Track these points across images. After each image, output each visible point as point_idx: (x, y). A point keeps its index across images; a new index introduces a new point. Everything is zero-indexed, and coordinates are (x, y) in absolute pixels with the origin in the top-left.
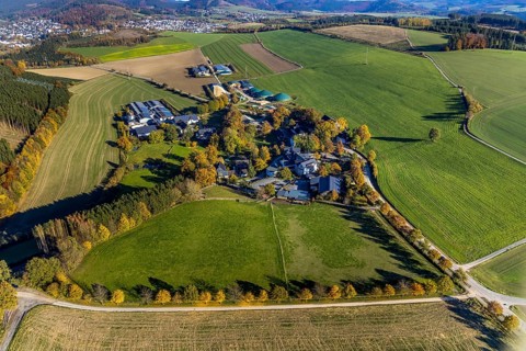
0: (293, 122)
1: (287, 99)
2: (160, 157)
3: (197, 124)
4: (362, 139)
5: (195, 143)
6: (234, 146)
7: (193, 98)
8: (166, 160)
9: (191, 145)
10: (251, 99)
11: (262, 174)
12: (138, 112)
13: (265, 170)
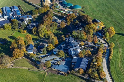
0: (77, 22)
1: (79, 8)
2: (6, 37)
3: (30, 20)
4: (110, 35)
5: (25, 31)
6: (43, 34)
7: (34, 6)
8: (9, 40)
9: (23, 32)
10: (61, 7)
11: (50, 53)
12: (5, 12)
13: (52, 50)
